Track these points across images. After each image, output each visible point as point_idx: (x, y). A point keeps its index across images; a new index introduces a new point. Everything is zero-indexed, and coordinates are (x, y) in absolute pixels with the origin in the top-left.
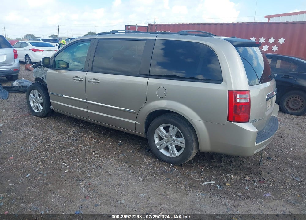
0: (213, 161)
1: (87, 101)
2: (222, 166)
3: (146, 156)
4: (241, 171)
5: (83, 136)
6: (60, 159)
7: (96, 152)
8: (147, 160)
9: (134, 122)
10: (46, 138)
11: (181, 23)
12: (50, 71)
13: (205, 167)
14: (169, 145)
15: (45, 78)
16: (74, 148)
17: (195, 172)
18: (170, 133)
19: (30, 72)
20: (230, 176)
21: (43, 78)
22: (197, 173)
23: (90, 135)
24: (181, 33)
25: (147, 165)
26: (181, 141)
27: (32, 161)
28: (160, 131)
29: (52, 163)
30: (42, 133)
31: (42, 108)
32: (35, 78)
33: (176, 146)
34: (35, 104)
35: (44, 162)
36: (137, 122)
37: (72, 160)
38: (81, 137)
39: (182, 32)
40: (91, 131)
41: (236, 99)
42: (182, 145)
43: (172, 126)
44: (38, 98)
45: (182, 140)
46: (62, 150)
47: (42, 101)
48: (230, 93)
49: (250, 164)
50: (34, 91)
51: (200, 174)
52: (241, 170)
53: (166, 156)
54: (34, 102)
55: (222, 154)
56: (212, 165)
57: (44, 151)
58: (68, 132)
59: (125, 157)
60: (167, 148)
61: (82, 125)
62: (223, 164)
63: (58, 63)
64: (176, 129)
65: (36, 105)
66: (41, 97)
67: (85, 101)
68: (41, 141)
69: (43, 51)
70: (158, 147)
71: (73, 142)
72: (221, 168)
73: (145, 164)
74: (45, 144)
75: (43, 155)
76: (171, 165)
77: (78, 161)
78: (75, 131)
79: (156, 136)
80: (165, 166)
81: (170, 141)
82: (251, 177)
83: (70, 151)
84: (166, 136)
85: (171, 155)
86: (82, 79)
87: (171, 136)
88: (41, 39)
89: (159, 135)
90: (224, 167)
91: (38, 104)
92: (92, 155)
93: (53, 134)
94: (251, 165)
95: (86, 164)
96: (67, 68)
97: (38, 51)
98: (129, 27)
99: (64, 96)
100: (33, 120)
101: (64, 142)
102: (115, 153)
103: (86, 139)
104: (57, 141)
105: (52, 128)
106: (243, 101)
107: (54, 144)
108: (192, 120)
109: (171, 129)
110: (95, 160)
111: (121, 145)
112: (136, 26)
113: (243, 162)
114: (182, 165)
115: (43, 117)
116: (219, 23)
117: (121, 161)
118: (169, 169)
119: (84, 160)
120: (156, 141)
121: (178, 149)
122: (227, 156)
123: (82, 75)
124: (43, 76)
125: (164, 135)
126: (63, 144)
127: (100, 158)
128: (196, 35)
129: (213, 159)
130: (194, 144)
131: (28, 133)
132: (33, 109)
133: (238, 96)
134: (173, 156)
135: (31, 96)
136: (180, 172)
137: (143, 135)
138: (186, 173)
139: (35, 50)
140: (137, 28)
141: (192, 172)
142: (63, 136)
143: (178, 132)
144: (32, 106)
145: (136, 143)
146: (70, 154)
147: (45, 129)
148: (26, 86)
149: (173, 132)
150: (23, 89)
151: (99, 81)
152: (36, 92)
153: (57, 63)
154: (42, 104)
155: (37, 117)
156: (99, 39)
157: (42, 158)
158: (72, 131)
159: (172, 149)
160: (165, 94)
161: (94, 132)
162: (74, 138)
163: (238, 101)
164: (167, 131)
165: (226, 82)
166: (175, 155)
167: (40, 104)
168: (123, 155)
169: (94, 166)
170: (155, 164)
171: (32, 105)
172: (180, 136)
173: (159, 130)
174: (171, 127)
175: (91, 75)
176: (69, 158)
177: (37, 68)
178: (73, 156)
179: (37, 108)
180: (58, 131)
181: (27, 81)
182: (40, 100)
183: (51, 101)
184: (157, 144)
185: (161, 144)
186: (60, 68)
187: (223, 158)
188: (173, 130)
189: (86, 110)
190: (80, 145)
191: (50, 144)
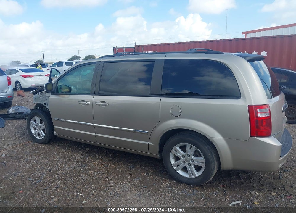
0: (231, 178)
1: (95, 125)
2: (243, 183)
3: (163, 178)
4: (264, 187)
5: (91, 161)
6: (73, 188)
7: (110, 178)
8: (165, 183)
9: (147, 143)
10: (53, 166)
11: (167, 43)
12: (52, 97)
13: (226, 185)
14: (187, 166)
15: (47, 104)
16: (85, 175)
17: (218, 191)
18: (188, 152)
19: (22, 98)
20: (255, 193)
21: (45, 104)
22: (220, 193)
23: (98, 159)
24: (189, 51)
25: (166, 188)
26: (200, 161)
27: (44, 193)
28: (177, 151)
29: (66, 194)
30: (48, 161)
31: (44, 134)
32: (35, 104)
33: (195, 166)
34: (37, 130)
35: (57, 193)
36: (150, 143)
37: (87, 188)
38: (90, 163)
39: (191, 50)
40: (99, 155)
41: (257, 113)
42: (202, 164)
43: (190, 145)
44: (40, 124)
45: (202, 159)
46: (73, 178)
47: (44, 128)
48: (250, 107)
49: (269, 178)
50: (36, 117)
51: (224, 194)
52: (263, 185)
53: (185, 177)
54: (35, 129)
55: (238, 170)
56: (232, 183)
57: (54, 181)
58: (75, 158)
59: (140, 181)
60: (185, 169)
61: (87, 149)
62: (243, 180)
63: (61, 88)
64: (194, 148)
65: (37, 132)
66: (43, 123)
67: (93, 124)
68: (49, 170)
69: (33, 76)
70: (175, 168)
71: (82, 168)
72: (242, 186)
73: (164, 188)
74: (53, 173)
75: (54, 185)
76: (191, 187)
77: (93, 189)
78: (82, 157)
79: (171, 156)
80: (185, 188)
81: (187, 161)
82: (277, 193)
83: (82, 178)
84: (184, 156)
85: (190, 175)
86: (89, 103)
87: (189, 156)
88: (29, 65)
89: (175, 155)
90: (245, 184)
91: (40, 131)
92: (105, 181)
93: (60, 161)
94: (271, 179)
95: (103, 193)
96: (70, 92)
97: (28, 77)
98: (117, 50)
99: (68, 121)
100: (36, 147)
101: (73, 169)
102: (129, 177)
103: (95, 164)
104: (65, 168)
105: (57, 155)
106: (263, 116)
107: (64, 173)
108: (213, 138)
109: (188, 148)
110: (110, 186)
111: (133, 168)
112: (123, 48)
113: (262, 177)
114: (202, 185)
115: (45, 144)
116: (203, 41)
117: (137, 186)
118: (190, 191)
119: (99, 188)
120: (173, 162)
121: (198, 168)
122: (244, 172)
123: (88, 98)
124: (45, 102)
125: (180, 155)
126: (73, 172)
127: (115, 184)
128: (206, 53)
129: (231, 176)
130: (215, 162)
131: (33, 162)
132: (34, 136)
133: (258, 110)
134: (193, 177)
135: (31, 122)
136: (202, 193)
137: (157, 156)
138: (209, 194)
139: (25, 76)
140: (124, 49)
141: (215, 192)
142: (71, 163)
143: (196, 151)
144: (33, 133)
145: (147, 164)
146: (83, 182)
147: (50, 157)
148: (22, 113)
149: (191, 151)
150: (19, 116)
151: (108, 104)
152: (38, 119)
153: (59, 88)
154: (44, 130)
155: (39, 144)
156: (104, 62)
157: (53, 189)
158: (79, 157)
159: (191, 169)
160: (180, 112)
161: (102, 156)
162: (82, 164)
163: (259, 115)
164: (184, 151)
165: (245, 97)
166: (195, 175)
167: (42, 131)
168: (138, 179)
169: (112, 194)
170: (175, 187)
171: (33, 131)
172: (199, 156)
173: (175, 151)
174: (188, 146)
175: (99, 98)
176: (83, 187)
177: (38, 94)
178: (86, 184)
179: (39, 135)
180: (64, 157)
181: (23, 108)
182: (42, 126)
183: (54, 126)
184: (173, 165)
185: (178, 164)
186: (63, 93)
187: (241, 174)
188: (191, 150)
189: (94, 134)
190: (91, 172)
191: (59, 172)
